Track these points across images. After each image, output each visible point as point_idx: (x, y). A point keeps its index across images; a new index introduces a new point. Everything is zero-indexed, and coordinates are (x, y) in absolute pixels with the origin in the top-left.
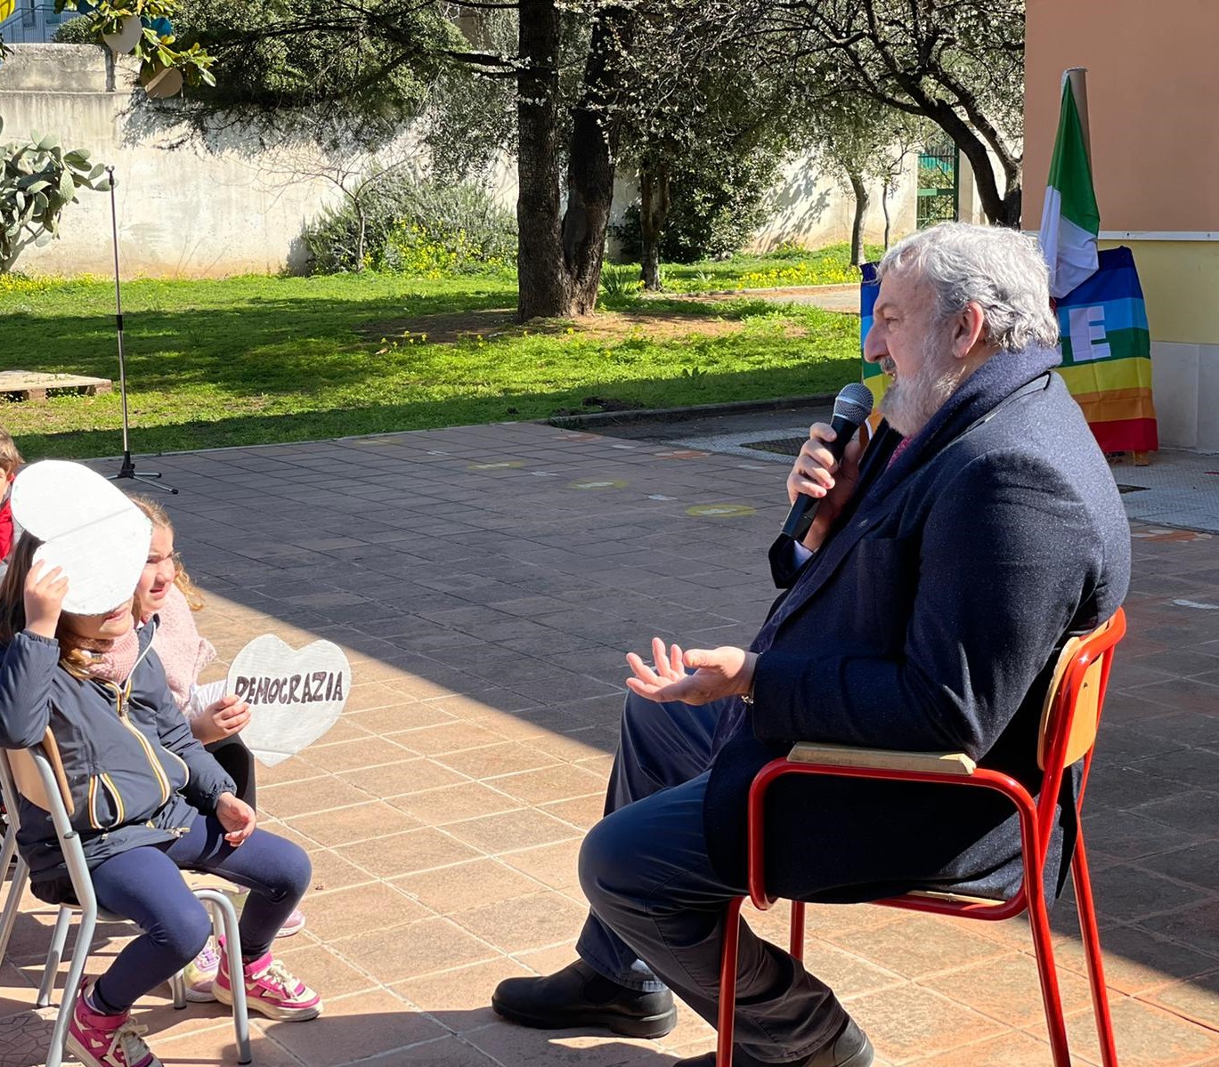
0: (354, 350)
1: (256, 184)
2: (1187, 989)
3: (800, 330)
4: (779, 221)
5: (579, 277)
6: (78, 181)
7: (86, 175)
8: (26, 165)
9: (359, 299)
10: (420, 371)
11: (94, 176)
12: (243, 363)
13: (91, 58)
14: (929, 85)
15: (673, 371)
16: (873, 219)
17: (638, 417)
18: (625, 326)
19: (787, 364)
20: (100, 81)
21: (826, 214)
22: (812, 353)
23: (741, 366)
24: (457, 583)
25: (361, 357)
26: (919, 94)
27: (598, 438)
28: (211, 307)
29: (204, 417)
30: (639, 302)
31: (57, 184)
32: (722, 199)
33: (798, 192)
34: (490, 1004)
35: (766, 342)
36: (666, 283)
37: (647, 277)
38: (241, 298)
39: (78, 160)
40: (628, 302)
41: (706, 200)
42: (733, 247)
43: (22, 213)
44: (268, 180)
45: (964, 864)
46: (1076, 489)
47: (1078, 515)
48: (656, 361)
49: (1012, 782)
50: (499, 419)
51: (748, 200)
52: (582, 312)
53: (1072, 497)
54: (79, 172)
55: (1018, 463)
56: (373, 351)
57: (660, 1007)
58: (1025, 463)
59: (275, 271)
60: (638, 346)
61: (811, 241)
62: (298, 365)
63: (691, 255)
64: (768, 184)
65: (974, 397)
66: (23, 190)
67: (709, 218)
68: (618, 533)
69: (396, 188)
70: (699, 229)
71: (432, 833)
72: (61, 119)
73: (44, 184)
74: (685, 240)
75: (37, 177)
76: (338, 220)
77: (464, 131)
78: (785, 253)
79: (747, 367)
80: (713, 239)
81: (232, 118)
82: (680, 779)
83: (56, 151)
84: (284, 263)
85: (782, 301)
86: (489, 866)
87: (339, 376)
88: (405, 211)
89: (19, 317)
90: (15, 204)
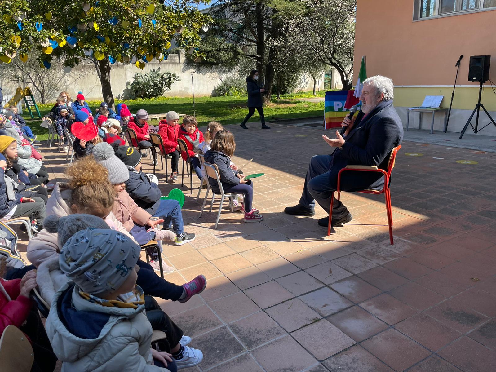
0: (228, 110)
1: (206, 80)
2: (400, 209)
3: (307, 106)
4: (299, 86)
5: (267, 96)
6: (174, 79)
7: (175, 78)
8: (165, 76)
9: (226, 101)
10: (240, 113)
11: (177, 78)
12: (208, 112)
13: (176, 56)
14: (333, 60)
15: (286, 113)
16: (317, 86)
17: (282, 121)
18: (275, 105)
19: (306, 111)
20: (177, 61)
21: (308, 85)
22: (310, 109)
23: (298, 112)
24: (258, 148)
25: (229, 111)
26: (331, 62)
27: (276, 124)
28: (200, 102)
29: (205, 121)
30: (277, 101)
31: (170, 80)
32: (289, 82)
33: (303, 81)
34: (284, 211)
35: (301, 108)
36: (281, 98)
37: (278, 96)
38: (205, 101)
39: (174, 75)
40: (275, 101)
41: (286, 83)
42: (291, 92)
43: (164, 85)
44: (208, 79)
45: (373, 185)
46: (397, 124)
47: (397, 128)
48: (282, 111)
49: (384, 171)
50: (257, 121)
51: (294, 83)
52: (268, 103)
53: (396, 125)
54: (174, 78)
55: (388, 119)
56: (231, 110)
57: (313, 211)
58: (389, 119)
59: (209, 96)
60: (278, 108)
61: (305, 90)
62: (218, 112)
63: (283, 93)
64: (297, 80)
65: (379, 107)
66: (164, 81)
67: (287, 86)
68: (284, 140)
69: (231, 80)
70: (285, 88)
71: (266, 186)
72: (171, 68)
73: (168, 80)
74: (283, 90)
75: (167, 79)
76: (221, 87)
77: (245, 69)
78: (300, 92)
79: (299, 112)
80: (288, 90)
81: (205, 67)
82: (320, 174)
83: (170, 74)
84: (211, 95)
85: (303, 100)
86: (277, 191)
87: (226, 114)
88: (233, 85)
89: (166, 104)
90: (163, 84)
